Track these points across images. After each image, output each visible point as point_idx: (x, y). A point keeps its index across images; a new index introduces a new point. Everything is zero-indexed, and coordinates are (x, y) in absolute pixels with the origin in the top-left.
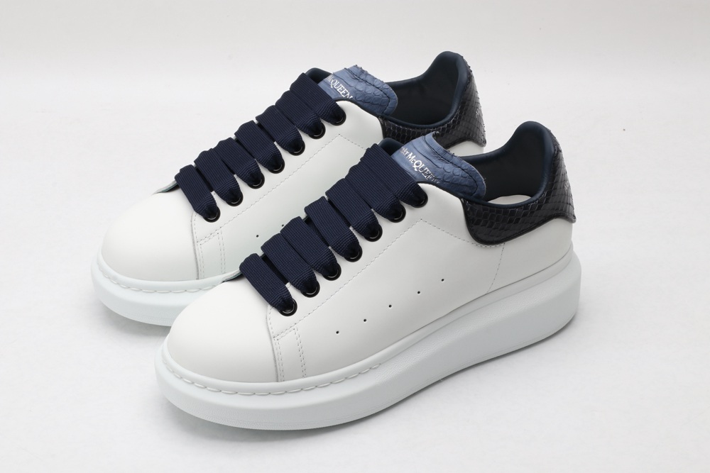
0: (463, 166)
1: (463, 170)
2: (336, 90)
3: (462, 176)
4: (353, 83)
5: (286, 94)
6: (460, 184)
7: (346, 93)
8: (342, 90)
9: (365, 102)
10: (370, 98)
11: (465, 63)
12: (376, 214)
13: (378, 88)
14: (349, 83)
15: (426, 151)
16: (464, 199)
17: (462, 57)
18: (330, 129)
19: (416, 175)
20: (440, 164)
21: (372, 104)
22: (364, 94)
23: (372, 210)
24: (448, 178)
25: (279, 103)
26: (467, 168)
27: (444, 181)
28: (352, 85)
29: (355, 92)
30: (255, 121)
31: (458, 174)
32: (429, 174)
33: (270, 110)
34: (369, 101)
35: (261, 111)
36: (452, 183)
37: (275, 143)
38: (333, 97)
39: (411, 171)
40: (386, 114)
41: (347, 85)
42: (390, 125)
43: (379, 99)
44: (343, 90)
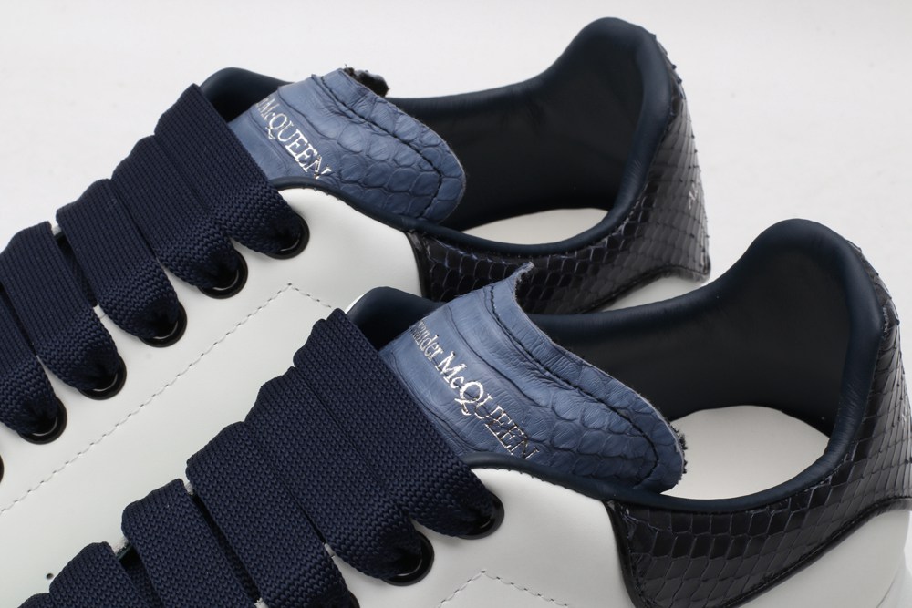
0: (613, 397)
1: (613, 409)
2: (282, 145)
3: (610, 431)
4: (332, 128)
5: (143, 147)
6: (601, 456)
7: (312, 159)
8: (300, 149)
9: (365, 184)
10: (384, 173)
11: (662, 54)
12: (337, 561)
13: (407, 143)
14: (322, 128)
15: (497, 349)
16: (616, 501)
17: (653, 37)
18: (261, 269)
19: (465, 429)
20: (542, 394)
21: (390, 190)
22: (365, 161)
23: (327, 548)
24: (566, 439)
25: (124, 169)
26: (625, 402)
27: (552, 447)
28: (332, 133)
29: (338, 155)
30: (54, 225)
31: (596, 424)
32: (508, 428)
33: (98, 191)
34: (378, 183)
35: (73, 194)
36: (580, 453)
37: (98, 310)
38: (271, 173)
39: (450, 416)
40: (430, 220)
41: (316, 135)
42: (441, 254)
43: (410, 177)
44: (303, 147)
